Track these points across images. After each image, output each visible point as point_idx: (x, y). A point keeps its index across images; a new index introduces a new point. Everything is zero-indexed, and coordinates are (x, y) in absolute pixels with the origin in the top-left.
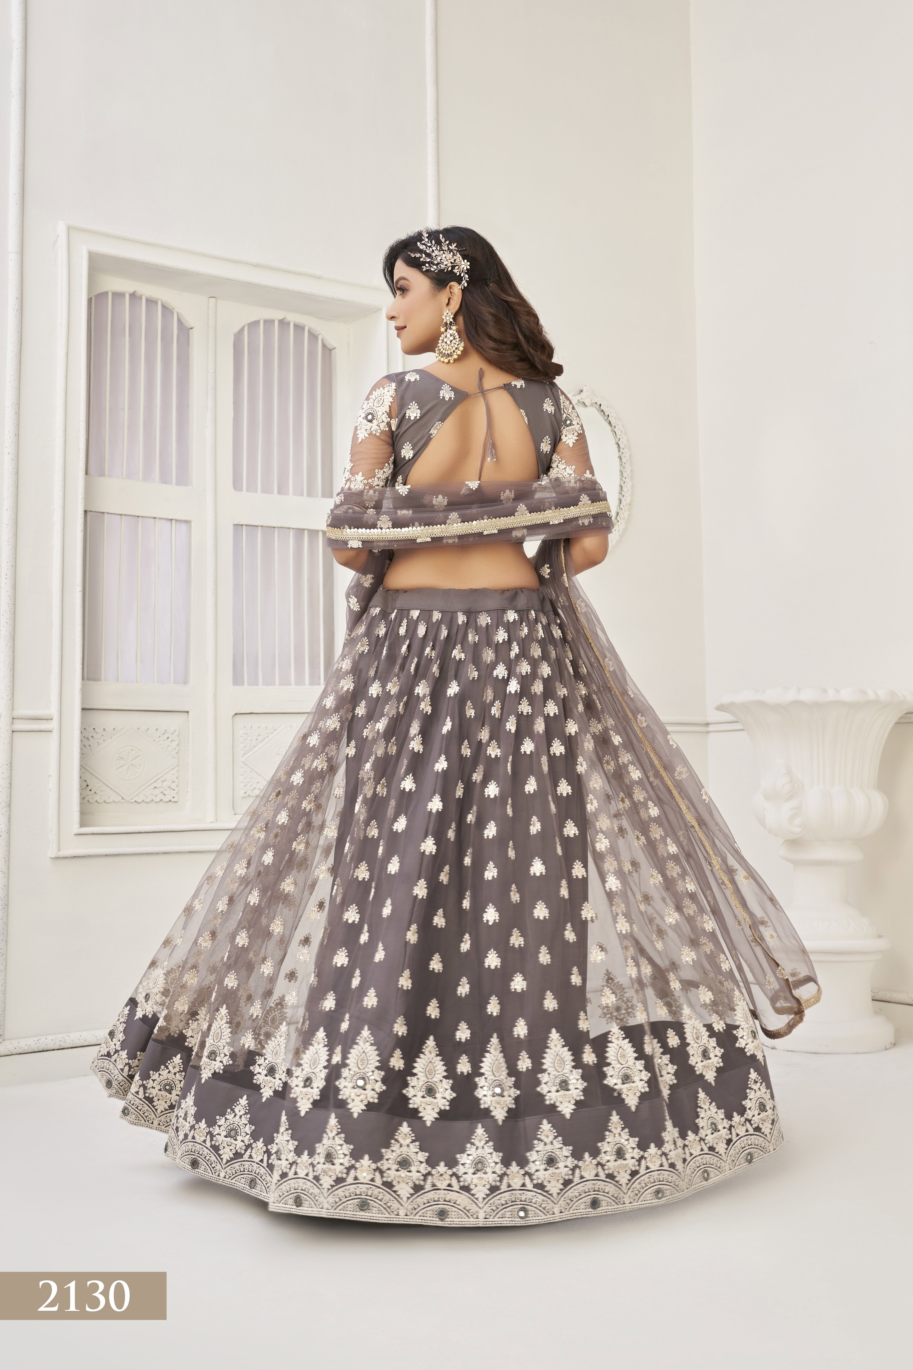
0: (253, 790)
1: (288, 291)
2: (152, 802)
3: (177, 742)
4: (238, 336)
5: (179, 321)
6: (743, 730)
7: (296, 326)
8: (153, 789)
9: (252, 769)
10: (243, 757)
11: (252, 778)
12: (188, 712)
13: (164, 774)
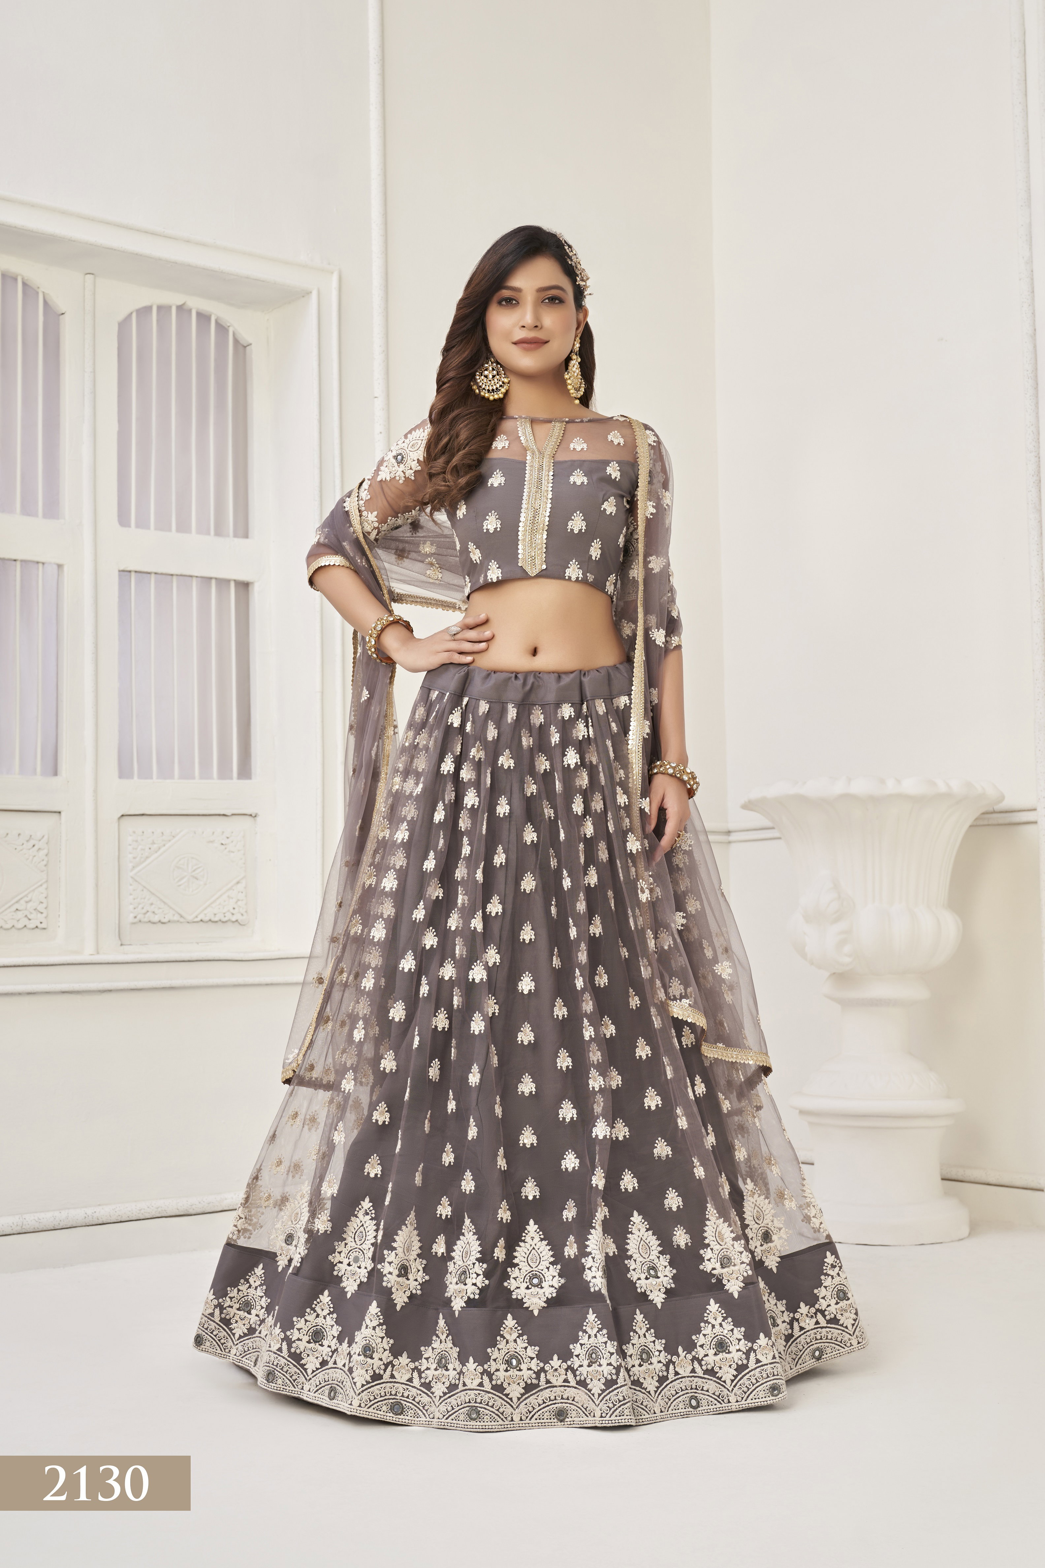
0: (145, 914)
1: (189, 265)
2: (13, 929)
3: (45, 851)
4: (123, 326)
5: (46, 304)
6: (780, 838)
7: (199, 315)
8: (15, 911)
9: (144, 887)
10: (132, 870)
11: (144, 898)
12: (60, 812)
13: (29, 893)
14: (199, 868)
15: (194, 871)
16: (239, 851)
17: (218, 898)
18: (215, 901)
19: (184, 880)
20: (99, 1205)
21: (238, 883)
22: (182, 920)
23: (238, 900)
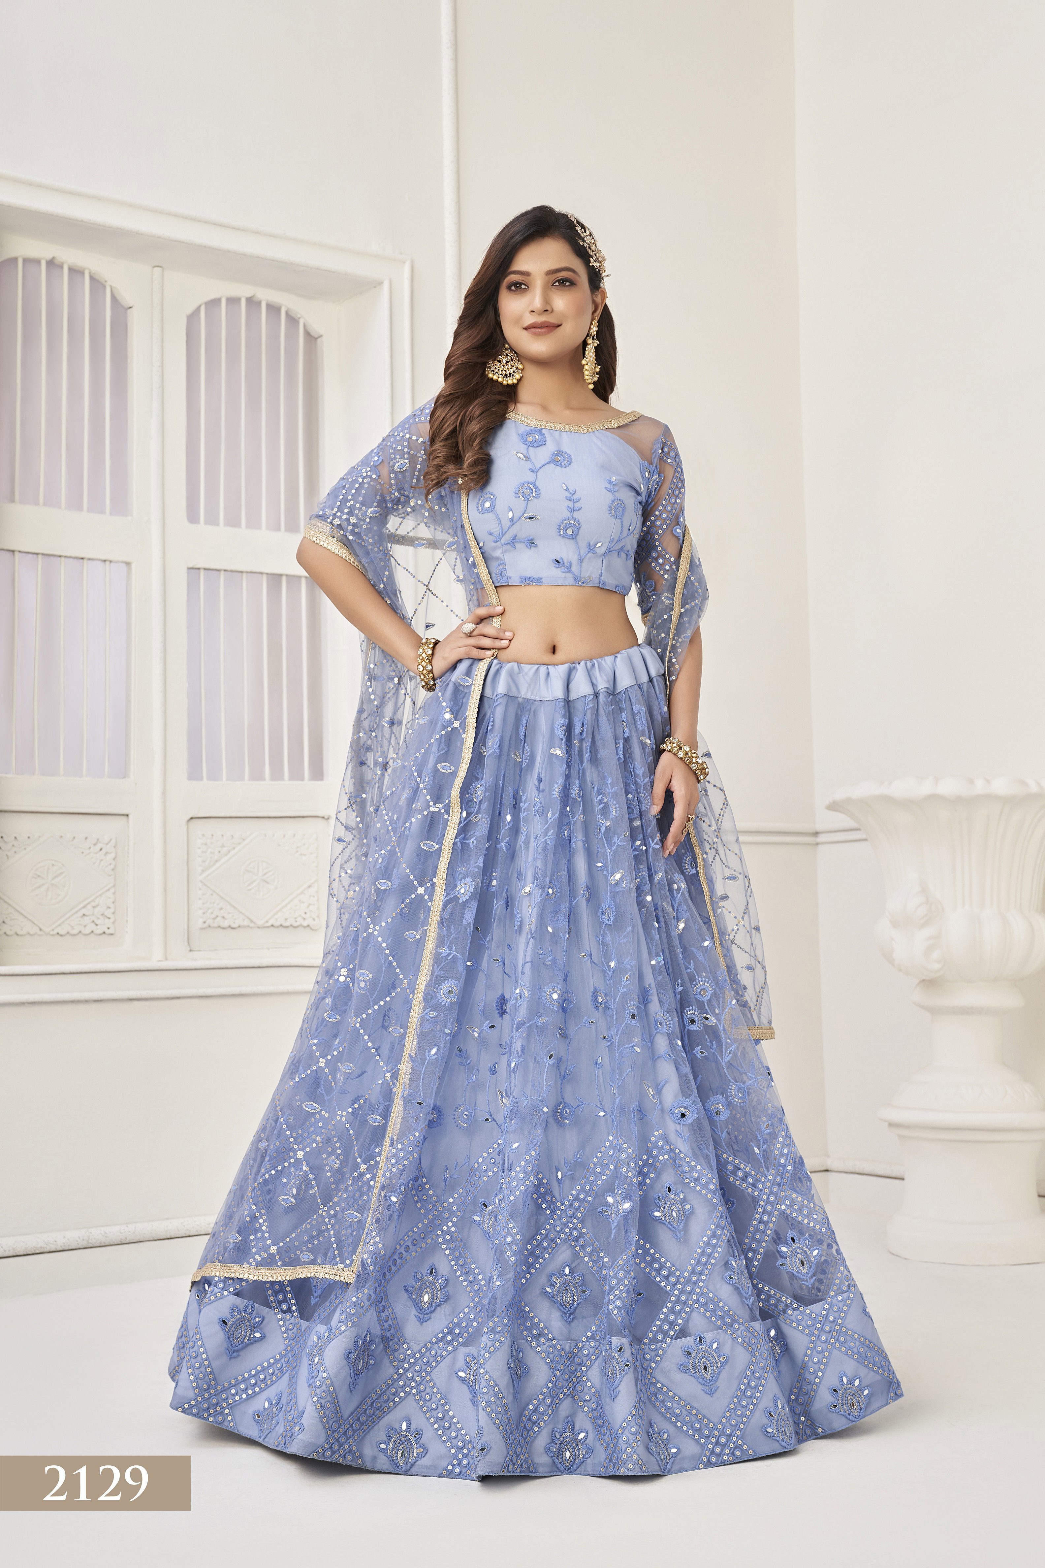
0: (214, 919)
1: (258, 257)
2: (80, 934)
3: (113, 855)
4: (193, 318)
5: (114, 298)
6: (865, 840)
7: (269, 306)
8: (82, 917)
9: (214, 891)
10: (201, 874)
11: (214, 903)
12: (127, 815)
13: (96, 898)
14: (269, 872)
15: (264, 875)
16: (311, 853)
17: (289, 903)
18: (286, 906)
19: (255, 884)
20: (168, 1219)
21: (309, 887)
22: (252, 925)
23: (310, 905)
